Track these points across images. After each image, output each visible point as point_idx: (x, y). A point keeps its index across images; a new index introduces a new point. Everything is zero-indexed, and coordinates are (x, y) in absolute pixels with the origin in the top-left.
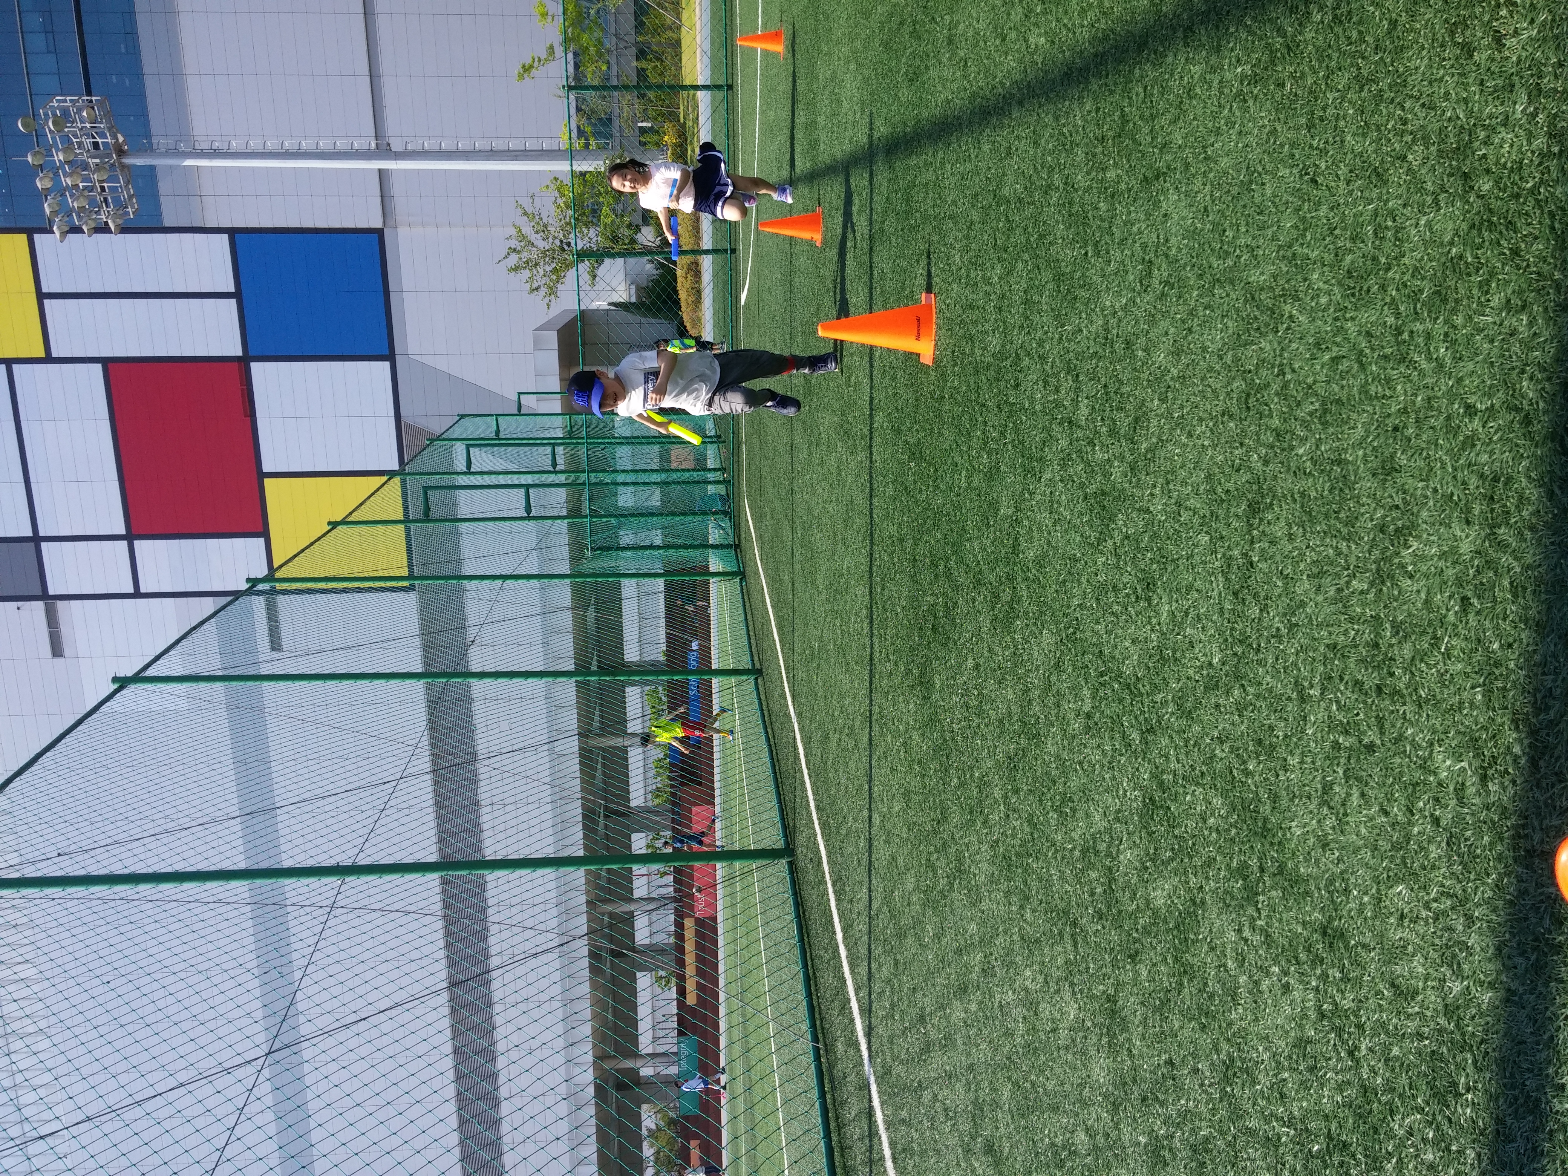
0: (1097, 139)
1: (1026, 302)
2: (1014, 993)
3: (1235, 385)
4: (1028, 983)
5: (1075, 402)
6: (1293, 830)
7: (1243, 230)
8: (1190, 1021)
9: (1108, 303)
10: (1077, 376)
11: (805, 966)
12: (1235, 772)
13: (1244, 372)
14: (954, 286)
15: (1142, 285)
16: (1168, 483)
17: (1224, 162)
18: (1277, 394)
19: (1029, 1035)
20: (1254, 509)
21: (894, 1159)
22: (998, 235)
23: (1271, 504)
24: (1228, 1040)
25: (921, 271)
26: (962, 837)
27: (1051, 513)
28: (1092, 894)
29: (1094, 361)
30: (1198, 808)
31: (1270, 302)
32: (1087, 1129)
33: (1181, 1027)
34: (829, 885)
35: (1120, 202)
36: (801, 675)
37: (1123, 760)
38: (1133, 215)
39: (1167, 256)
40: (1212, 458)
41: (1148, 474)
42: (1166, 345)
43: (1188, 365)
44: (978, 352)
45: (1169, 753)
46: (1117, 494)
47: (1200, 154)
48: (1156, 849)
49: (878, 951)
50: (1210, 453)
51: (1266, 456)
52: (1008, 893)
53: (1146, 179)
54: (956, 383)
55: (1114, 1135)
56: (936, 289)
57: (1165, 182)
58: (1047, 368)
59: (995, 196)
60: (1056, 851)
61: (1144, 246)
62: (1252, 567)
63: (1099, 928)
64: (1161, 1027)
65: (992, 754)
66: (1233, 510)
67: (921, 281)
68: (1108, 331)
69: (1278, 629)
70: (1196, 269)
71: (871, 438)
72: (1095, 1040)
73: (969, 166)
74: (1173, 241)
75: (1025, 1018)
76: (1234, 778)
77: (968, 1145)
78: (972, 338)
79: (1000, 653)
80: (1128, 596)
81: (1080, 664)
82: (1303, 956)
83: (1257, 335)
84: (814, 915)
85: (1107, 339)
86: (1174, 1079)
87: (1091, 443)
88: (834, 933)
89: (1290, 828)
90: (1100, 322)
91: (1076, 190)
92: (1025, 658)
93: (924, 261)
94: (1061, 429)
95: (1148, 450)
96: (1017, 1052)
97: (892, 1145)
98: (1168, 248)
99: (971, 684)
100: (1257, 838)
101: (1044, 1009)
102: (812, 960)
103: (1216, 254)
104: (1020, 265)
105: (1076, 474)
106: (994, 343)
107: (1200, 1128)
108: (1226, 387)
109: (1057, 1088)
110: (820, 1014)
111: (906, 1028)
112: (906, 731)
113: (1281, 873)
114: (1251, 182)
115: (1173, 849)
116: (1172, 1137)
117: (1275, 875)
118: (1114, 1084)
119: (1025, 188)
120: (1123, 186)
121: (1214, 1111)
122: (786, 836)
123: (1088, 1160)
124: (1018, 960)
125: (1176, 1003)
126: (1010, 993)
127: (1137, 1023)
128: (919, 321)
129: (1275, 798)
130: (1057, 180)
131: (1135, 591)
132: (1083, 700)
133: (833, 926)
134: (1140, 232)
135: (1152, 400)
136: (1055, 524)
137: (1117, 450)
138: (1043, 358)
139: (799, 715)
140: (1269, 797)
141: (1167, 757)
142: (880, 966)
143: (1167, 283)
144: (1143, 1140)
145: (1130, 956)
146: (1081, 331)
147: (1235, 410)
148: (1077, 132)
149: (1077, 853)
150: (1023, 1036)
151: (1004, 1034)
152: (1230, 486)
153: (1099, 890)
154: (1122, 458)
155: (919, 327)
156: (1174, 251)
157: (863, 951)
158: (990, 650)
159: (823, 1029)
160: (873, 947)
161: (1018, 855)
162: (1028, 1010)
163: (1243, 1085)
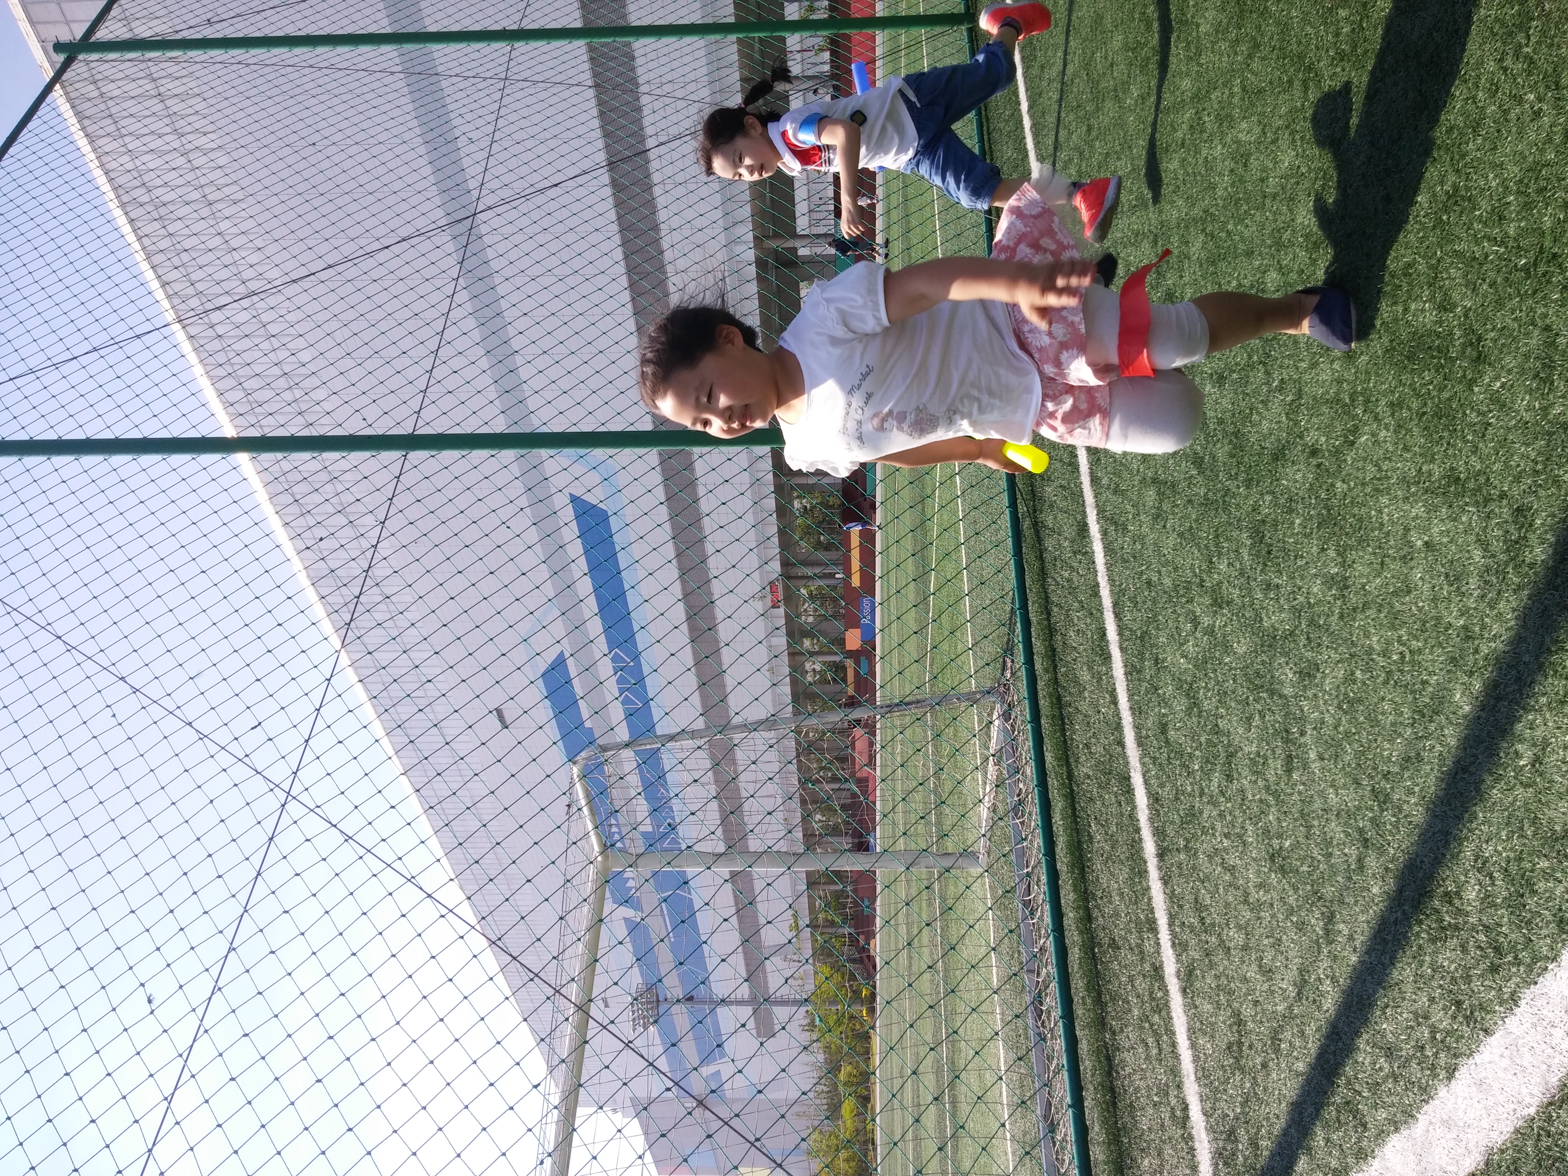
2: (1224, 147)
4: (1242, 135)
28: (1337, 35)
49: (1069, 118)
52: (1235, 42)
75: (1232, 171)
88: (1019, 103)
96: (1217, 205)
102: (989, 134)
126: (1219, 147)
133: (1018, 97)
142: (1071, 134)
153: (1346, 29)
157: (1051, 119)
160: (1063, 115)
162: (1236, 163)
163: (1462, 212)
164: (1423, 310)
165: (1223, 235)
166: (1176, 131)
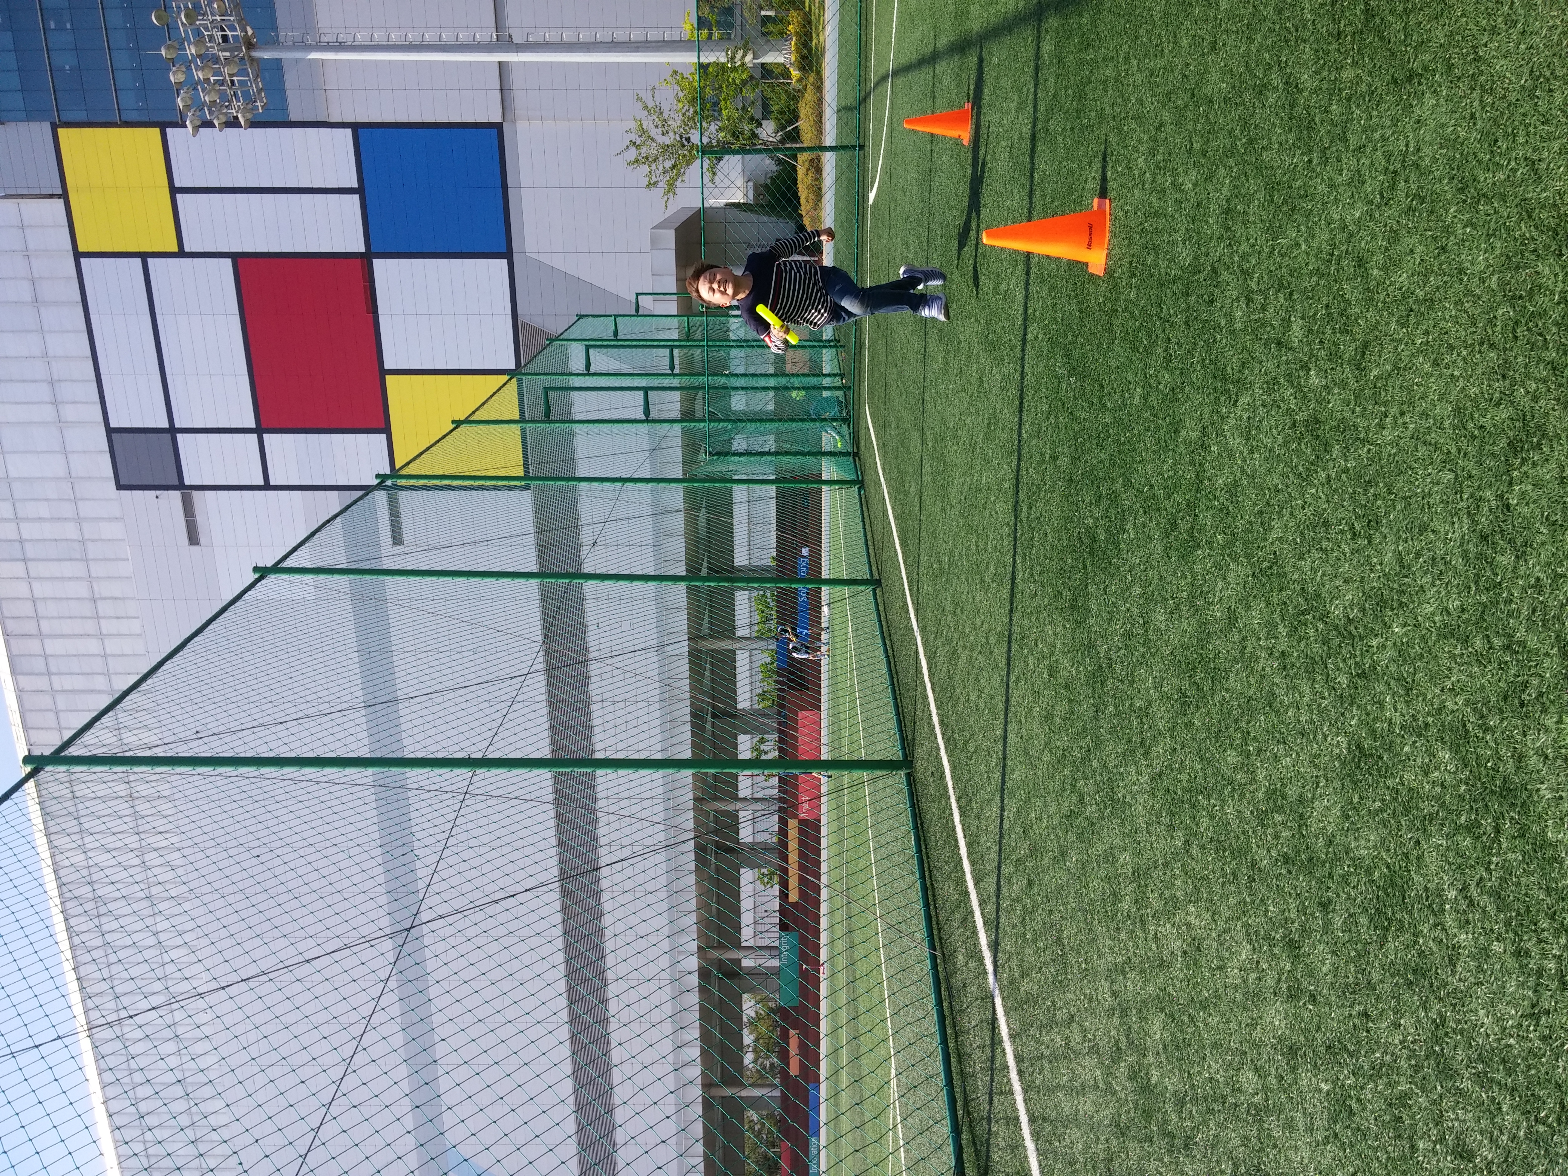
0: (1330, 34)
1: (1227, 212)
2: (1173, 925)
3: (1500, 312)
4: (1191, 919)
5: (1286, 323)
6: (1541, 793)
7: (1522, 140)
8: (1393, 976)
9: (1336, 217)
10: (1291, 294)
11: (923, 877)
12: (1470, 726)
13: (1513, 297)
14: (1136, 192)
15: (1382, 197)
16: (1402, 414)
17: (1500, 65)
18: (1557, 324)
19: (1188, 969)
20: (1514, 446)
21: (1020, 1073)
22: (1195, 138)
23: (1539, 444)
24: (1440, 999)
25: (1094, 173)
26: (1116, 766)
27: (1248, 439)
28: (1277, 837)
29: (1315, 279)
30: (1419, 761)
31: (1553, 223)
32: (1256, 1070)
33: (1382, 982)
34: (953, 800)
35: (1358, 106)
36: (927, 588)
37: (1325, 703)
38: (1374, 120)
39: (1417, 166)
40: (1463, 389)
41: (1376, 403)
42: (1412, 263)
43: (1438, 288)
44: (1163, 264)
45: (1384, 700)
46: (1334, 423)
47: (1468, 54)
48: (1361, 798)
49: (1007, 869)
50: (1461, 384)
51: (1535, 391)
52: (1171, 827)
53: (1395, 80)
54: (1133, 295)
55: (1289, 1078)
56: (1113, 195)
57: (1420, 84)
58: (1253, 285)
59: (1193, 95)
60: (1234, 789)
61: (1388, 156)
62: (1508, 510)
63: (1284, 872)
64: (1356, 978)
65: (1158, 685)
66: (1487, 447)
67: (1092, 185)
68: (1334, 246)
69: (1538, 579)
70: (1455, 181)
71: (1023, 350)
72: (1271, 982)
73: (1160, 63)
74: (1426, 150)
75: (1185, 952)
76: (1467, 732)
77: (1109, 1067)
78: (1156, 249)
79: (1174, 582)
80: (1342, 532)
81: (1276, 601)
82: (1544, 924)
83: (1533, 257)
84: (935, 829)
85: (1332, 255)
86: (1368, 1031)
87: (1306, 367)
88: (957, 846)
89: (1538, 790)
90: (1326, 236)
91: (1300, 92)
92: (1205, 589)
93: (1097, 165)
94: (1267, 351)
95: (1378, 378)
96: (1174, 985)
97: (1019, 1059)
98: (1420, 158)
99: (1136, 611)
100: (1494, 797)
101: (1209, 946)
102: (930, 871)
103: (1484, 165)
104: (1222, 172)
105: (1283, 400)
106: (1185, 256)
107: (1398, 1083)
108: (1488, 313)
109: (1221, 1025)
110: (938, 924)
111: (1039, 948)
112: (1052, 654)
113: (1523, 836)
114: (1535, 88)
115: (1383, 800)
116: (1362, 1088)
117: (1515, 838)
118: (1292, 1029)
119: (1234, 87)
120: (1363, 88)
121: (1417, 1068)
122: (903, 748)
123: (1256, 1099)
124: (1180, 894)
125: (1376, 956)
126: (1168, 926)
127: (1324, 969)
128: (1091, 228)
129: (1520, 758)
130: (1276, 79)
131: (1352, 527)
132: (1276, 638)
133: (956, 841)
134: (1383, 138)
135: (1387, 324)
136: (1252, 451)
137: (1338, 376)
138: (1246, 274)
139: (923, 629)
140: (1513, 756)
141: (1381, 704)
142: (1011, 884)
143: (1415, 196)
144: (1325, 1087)
145: (1320, 904)
146: (1298, 245)
147: (1498, 338)
148: (1305, 27)
149: (1261, 795)
150: (1181, 970)
151: (1160, 966)
152: (1486, 421)
153: (1286, 834)
154: (1343, 385)
155: (1091, 234)
156: (1427, 161)
157: (991, 867)
158: (1161, 578)
159: (940, 939)
160: (1003, 865)
161: (1184, 790)
162: (1189, 945)
163: (1456, 1047)
164: (1435, 1153)
165: (1186, 1019)
166: (1121, 902)
